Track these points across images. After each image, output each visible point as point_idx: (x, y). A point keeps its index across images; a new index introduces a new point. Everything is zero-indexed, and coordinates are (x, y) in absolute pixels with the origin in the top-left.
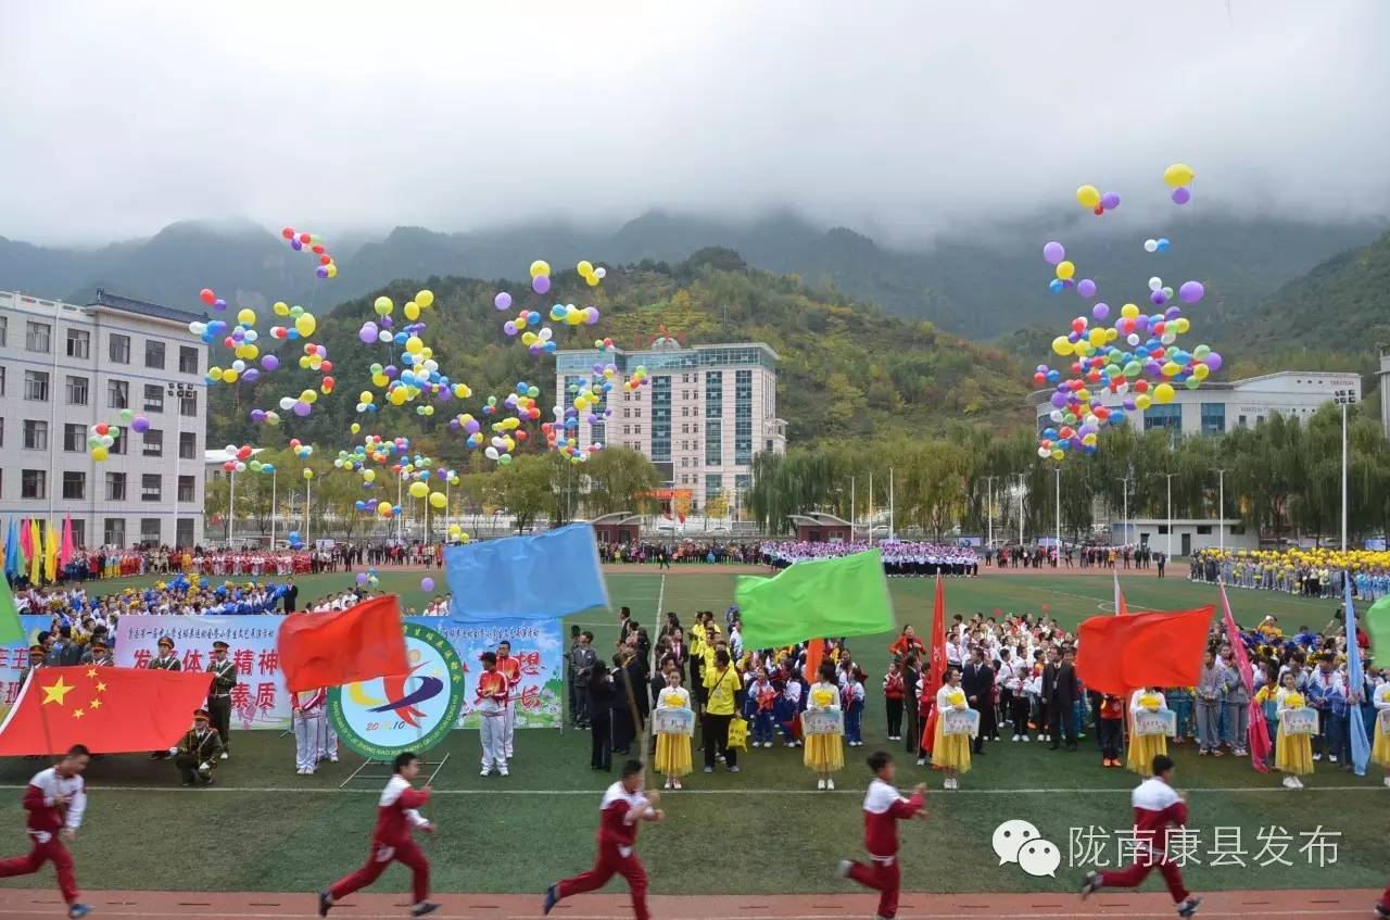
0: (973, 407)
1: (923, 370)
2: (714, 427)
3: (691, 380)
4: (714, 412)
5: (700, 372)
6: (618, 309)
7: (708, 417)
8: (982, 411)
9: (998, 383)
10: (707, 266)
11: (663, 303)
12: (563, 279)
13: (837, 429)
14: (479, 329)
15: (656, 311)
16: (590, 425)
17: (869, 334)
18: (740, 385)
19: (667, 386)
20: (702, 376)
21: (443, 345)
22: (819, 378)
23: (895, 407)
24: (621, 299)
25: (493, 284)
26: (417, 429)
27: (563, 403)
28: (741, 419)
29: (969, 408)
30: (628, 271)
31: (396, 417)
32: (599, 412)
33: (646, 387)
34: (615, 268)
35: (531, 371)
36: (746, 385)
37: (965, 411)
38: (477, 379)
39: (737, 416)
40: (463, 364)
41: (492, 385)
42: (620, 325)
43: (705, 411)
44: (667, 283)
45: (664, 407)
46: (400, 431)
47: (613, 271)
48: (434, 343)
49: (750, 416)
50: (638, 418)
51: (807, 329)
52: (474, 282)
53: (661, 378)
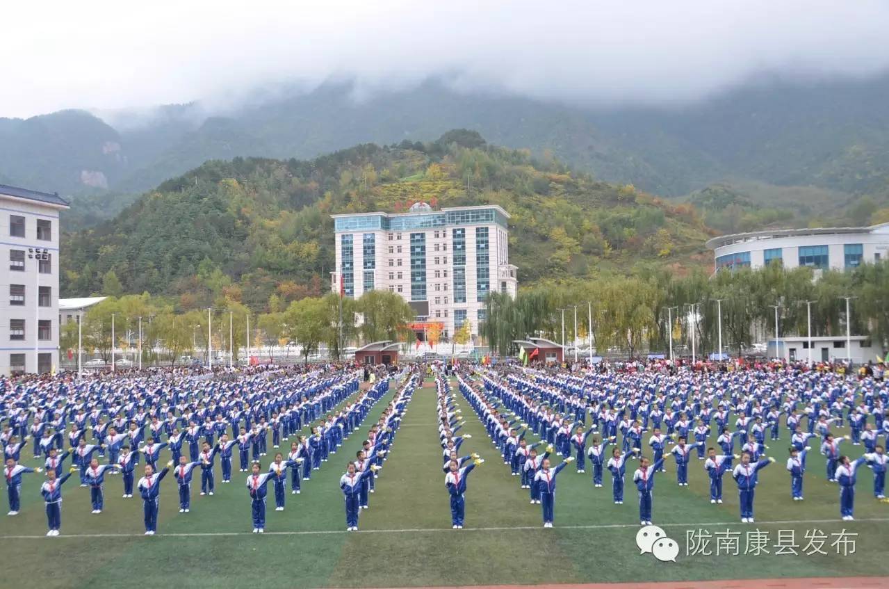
0: (665, 252)
1: (625, 223)
2: (460, 272)
3: (441, 235)
4: (459, 261)
5: (447, 229)
6: (384, 180)
7: (455, 264)
8: (672, 254)
9: (687, 232)
10: (455, 144)
11: (419, 174)
12: (341, 157)
13: (558, 271)
14: (275, 199)
15: (415, 181)
16: (362, 273)
17: (583, 195)
18: (480, 239)
19: (422, 240)
20: (450, 233)
21: (247, 212)
22: (544, 232)
23: (604, 253)
24: (386, 172)
25: (285, 162)
26: (226, 279)
27: (341, 256)
28: (481, 266)
29: (662, 252)
30: (391, 150)
31: (211, 269)
32: (369, 263)
33: (406, 243)
34: (382, 147)
35: (316, 232)
36: (484, 238)
37: (659, 255)
38: (273, 238)
39: (478, 263)
40: (263, 227)
41: (286, 243)
42: (386, 192)
43: (452, 260)
44: (423, 159)
45: (421, 257)
46: (213, 281)
47: (380, 150)
48: (239, 211)
49: (488, 263)
50: (400, 267)
51: (533, 193)
52: (271, 162)
53: (418, 234)
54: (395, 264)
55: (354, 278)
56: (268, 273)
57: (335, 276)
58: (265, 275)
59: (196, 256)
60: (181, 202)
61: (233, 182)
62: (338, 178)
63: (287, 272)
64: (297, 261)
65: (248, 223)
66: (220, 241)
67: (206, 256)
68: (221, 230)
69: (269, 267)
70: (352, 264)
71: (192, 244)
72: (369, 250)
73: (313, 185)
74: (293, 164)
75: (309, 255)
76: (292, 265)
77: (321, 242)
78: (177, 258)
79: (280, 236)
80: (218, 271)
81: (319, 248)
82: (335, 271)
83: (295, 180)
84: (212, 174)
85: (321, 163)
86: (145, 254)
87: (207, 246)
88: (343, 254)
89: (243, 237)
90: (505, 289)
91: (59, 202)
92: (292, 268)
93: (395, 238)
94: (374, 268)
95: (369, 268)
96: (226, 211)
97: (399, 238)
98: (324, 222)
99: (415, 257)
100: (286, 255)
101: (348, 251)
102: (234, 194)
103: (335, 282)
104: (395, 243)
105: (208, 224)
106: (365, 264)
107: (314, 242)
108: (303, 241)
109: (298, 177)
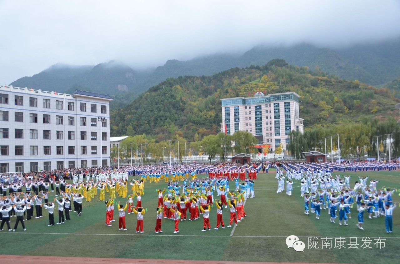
1: (354, 98)
2: (277, 122)
3: (268, 106)
4: (277, 117)
5: (271, 103)
7: (275, 119)
8: (378, 111)
9: (385, 101)
11: (258, 80)
12: (224, 74)
13: (323, 121)
14: (196, 93)
15: (256, 83)
16: (234, 124)
17: (334, 86)
18: (286, 107)
19: (260, 109)
20: (272, 105)
21: (184, 99)
22: (316, 103)
23: (344, 112)
24: (243, 79)
25: (200, 77)
26: (176, 127)
27: (224, 117)
28: (287, 119)
29: (373, 110)
30: (246, 70)
31: (170, 124)
32: (237, 119)
33: (253, 110)
34: (242, 69)
35: (214, 106)
36: (288, 107)
37: (372, 112)
38: (195, 110)
39: (285, 118)
40: (191, 105)
41: (201, 112)
42: (243, 88)
43: (274, 117)
44: (260, 73)
45: (260, 116)
46: (171, 129)
47: (241, 70)
48: (181, 99)
49: (290, 118)
50: (250, 120)
51: (310, 86)
52: (194, 77)
53: (258, 106)
54: (248, 119)
55: (231, 126)
56: (194, 125)
57: (222, 125)
58: (192, 126)
59: (164, 118)
60: (158, 96)
61: (179, 87)
62: (223, 83)
63: (201, 124)
64: (206, 119)
65: (185, 104)
66: (174, 112)
67: (168, 118)
68: (174, 107)
69: (194, 122)
70: (229, 120)
71: (162, 113)
72: (237, 113)
73: (212, 86)
74: (203, 78)
75: (211, 116)
76: (204, 121)
77: (216, 110)
78: (156, 119)
79: (199, 109)
80: (173, 124)
81: (215, 114)
82: (222, 123)
83: (205, 85)
84: (170, 83)
85: (215, 77)
86: (143, 118)
87: (168, 114)
88: (225, 116)
89: (183, 110)
90: (298, 129)
91: (109, 98)
92: (204, 122)
93: (248, 108)
94: (239, 121)
95: (237, 121)
96: (176, 99)
97: (250, 108)
98: (217, 102)
99: (257, 116)
100: (201, 117)
101: (228, 114)
102: (179, 91)
103: (222, 128)
104: (248, 110)
105: (169, 104)
106: (235, 119)
107: (213, 111)
108: (208, 111)
109: (206, 83)
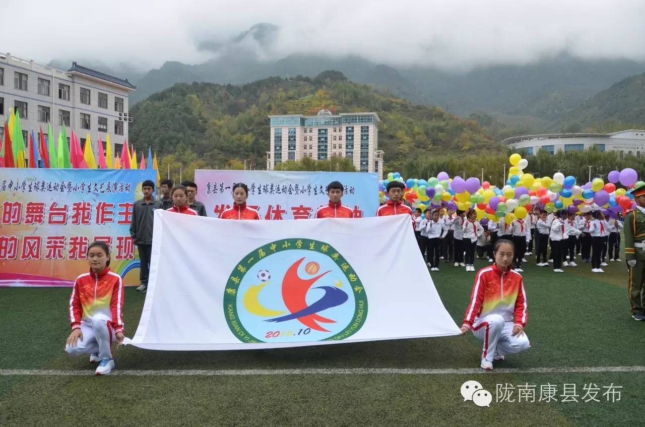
0: (466, 147)
1: (441, 129)
2: (350, 154)
3: (338, 130)
4: (350, 147)
5: (343, 127)
6: (290, 98)
7: (347, 149)
8: (471, 149)
9: (477, 137)
10: (328, 79)
11: (310, 96)
12: (259, 84)
13: (402, 157)
14: (220, 108)
15: (308, 100)
16: (287, 153)
17: (411, 112)
18: (364, 133)
19: (325, 133)
20: (344, 129)
21: (205, 115)
22: (391, 133)
23: (428, 147)
24: (291, 93)
25: (224, 86)
26: (195, 155)
27: (274, 142)
28: (363, 150)
29: (464, 148)
30: (290, 81)
31: (184, 150)
32: (292, 146)
33: (315, 134)
34: (284, 79)
35: (251, 128)
36: (366, 133)
37: (463, 149)
38: (224, 132)
39: (361, 149)
40: (214, 124)
41: (232, 134)
42: (291, 106)
43: (345, 146)
44: (310, 87)
45: (325, 144)
46: (186, 157)
47: (283, 81)
48: (200, 114)
49: (368, 149)
51: (381, 110)
52: (217, 85)
53: (323, 130)
54: (308, 148)
55: (282, 156)
56: (221, 152)
57: (269, 155)
58: (220, 154)
59: (175, 141)
60: (164, 107)
61: (194, 96)
62: (258, 97)
63: (233, 153)
64: (239, 146)
65: (205, 122)
66: (189, 132)
67: (181, 141)
68: (189, 126)
69: (222, 149)
70: (281, 147)
71: (171, 133)
72: (292, 138)
73: (243, 101)
74: (229, 87)
75: (247, 142)
76: (237, 148)
77: (254, 134)
78: (162, 142)
79: (229, 130)
80: (189, 151)
81: (253, 139)
82: (270, 151)
83: (231, 97)
84: (181, 90)
85: (246, 87)
86: (143, 139)
87: (181, 135)
88: (275, 140)
89: (203, 131)
90: (377, 166)
91: (128, 85)
92: (237, 150)
93: (308, 131)
94: (295, 150)
95: (292, 150)
96: (192, 114)
97: (311, 131)
98: (256, 122)
99: (321, 144)
100: (233, 142)
101: (279, 139)
102: (195, 101)
103: (269, 158)
104: (308, 134)
105: (181, 121)
106: (289, 147)
107: (250, 134)
108: (243, 134)
109: (233, 95)
